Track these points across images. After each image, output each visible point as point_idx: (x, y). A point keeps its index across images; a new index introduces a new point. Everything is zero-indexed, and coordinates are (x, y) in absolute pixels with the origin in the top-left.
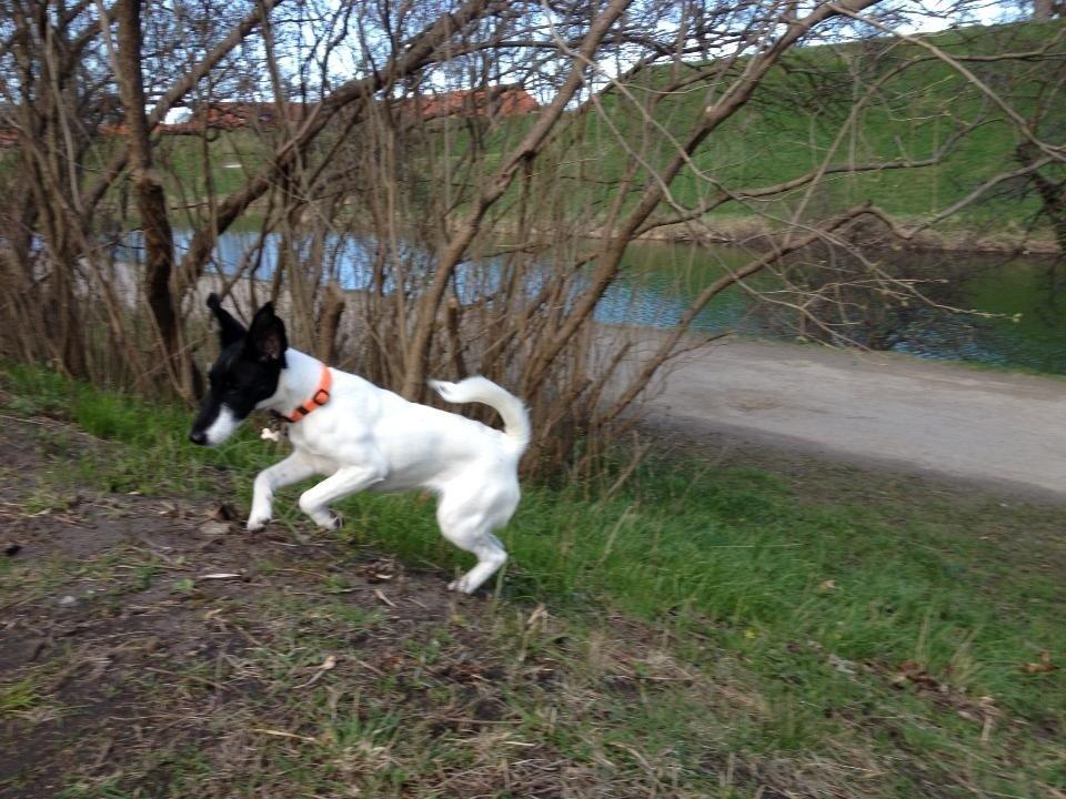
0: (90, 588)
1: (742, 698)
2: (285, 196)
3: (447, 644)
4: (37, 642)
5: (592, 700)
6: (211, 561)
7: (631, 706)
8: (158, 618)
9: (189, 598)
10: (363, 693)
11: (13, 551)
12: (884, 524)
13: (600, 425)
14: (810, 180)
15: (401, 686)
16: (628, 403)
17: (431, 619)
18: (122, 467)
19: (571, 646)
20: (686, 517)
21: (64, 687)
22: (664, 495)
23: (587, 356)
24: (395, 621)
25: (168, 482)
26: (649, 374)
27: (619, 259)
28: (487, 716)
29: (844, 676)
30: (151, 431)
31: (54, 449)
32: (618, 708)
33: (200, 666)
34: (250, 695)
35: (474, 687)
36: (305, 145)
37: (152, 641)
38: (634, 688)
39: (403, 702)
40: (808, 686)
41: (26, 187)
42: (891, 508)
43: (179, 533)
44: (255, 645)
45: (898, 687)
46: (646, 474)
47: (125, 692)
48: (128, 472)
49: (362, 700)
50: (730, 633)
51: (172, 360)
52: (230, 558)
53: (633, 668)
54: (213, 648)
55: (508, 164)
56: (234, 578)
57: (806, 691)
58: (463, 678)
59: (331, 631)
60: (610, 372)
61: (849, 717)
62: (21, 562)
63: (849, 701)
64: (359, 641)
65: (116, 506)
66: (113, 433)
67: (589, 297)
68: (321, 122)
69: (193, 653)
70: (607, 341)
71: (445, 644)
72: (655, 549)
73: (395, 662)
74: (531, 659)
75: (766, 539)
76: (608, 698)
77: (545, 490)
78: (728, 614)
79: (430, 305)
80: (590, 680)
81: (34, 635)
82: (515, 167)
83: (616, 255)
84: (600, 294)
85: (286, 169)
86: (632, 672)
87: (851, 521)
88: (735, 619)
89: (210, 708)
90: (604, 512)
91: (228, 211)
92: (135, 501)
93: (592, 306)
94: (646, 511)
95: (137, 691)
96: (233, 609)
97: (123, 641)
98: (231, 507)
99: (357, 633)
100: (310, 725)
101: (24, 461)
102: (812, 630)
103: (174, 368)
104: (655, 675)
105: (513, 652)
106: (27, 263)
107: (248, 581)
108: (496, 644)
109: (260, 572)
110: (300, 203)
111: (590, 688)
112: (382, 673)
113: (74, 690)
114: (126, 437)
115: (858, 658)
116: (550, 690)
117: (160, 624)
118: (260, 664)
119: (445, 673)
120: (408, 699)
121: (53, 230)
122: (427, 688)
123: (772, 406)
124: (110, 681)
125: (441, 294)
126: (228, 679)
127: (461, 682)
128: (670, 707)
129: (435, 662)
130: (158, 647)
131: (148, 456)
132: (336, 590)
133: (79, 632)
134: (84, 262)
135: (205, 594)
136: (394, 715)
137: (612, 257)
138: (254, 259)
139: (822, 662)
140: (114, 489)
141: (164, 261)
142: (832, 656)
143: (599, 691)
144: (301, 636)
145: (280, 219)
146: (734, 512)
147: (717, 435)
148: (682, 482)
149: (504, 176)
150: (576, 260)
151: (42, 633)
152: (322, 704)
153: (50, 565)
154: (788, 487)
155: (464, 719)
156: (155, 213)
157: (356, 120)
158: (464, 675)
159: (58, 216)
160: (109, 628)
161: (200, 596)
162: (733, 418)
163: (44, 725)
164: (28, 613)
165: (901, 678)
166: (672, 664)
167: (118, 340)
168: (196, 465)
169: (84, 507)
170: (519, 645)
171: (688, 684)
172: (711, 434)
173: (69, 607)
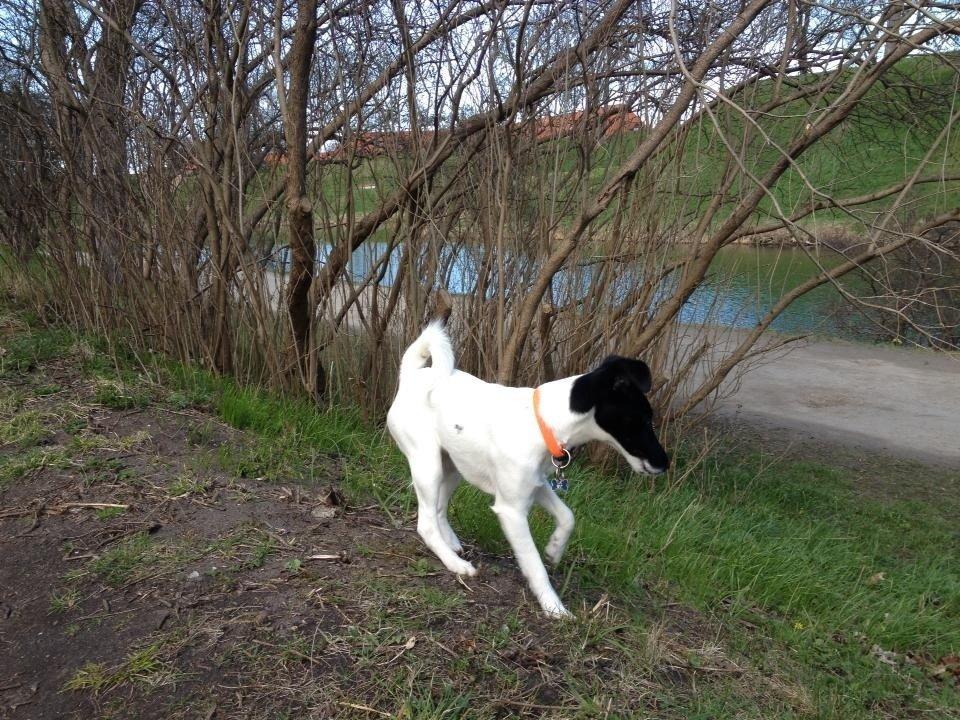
0: (215, 565)
1: (787, 689)
2: (411, 217)
3: (517, 629)
4: (164, 612)
5: (646, 689)
6: (318, 543)
7: (682, 696)
8: (268, 594)
9: (295, 576)
10: (438, 672)
11: (154, 530)
12: (941, 519)
13: (672, 420)
14: (900, 190)
15: (471, 667)
16: (700, 400)
17: (504, 604)
18: (252, 455)
19: (631, 636)
20: (747, 508)
21: (182, 654)
22: (728, 486)
23: (666, 356)
24: (472, 604)
25: (289, 469)
26: (724, 373)
27: (705, 268)
28: (548, 701)
29: (886, 668)
30: (280, 423)
31: (199, 439)
32: (668, 698)
33: (299, 641)
34: (338, 670)
35: (538, 671)
36: (433, 172)
37: (261, 615)
38: (685, 678)
39: (473, 684)
40: (851, 677)
41: (201, 211)
42: (949, 504)
43: (295, 516)
44: (348, 623)
45: (937, 678)
46: (712, 466)
47: (233, 662)
48: (258, 460)
49: (437, 680)
50: (779, 622)
51: (302, 361)
52: (334, 540)
53: (685, 657)
54: (312, 624)
55: (611, 184)
56: (336, 559)
57: (848, 683)
58: (529, 663)
59: (414, 612)
60: (687, 370)
61: (888, 709)
62: (160, 539)
63: (890, 694)
64: (438, 623)
65: (244, 491)
66: (248, 424)
67: (673, 303)
68: (448, 151)
69: (294, 628)
70: (687, 341)
71: (514, 630)
72: (715, 540)
73: (469, 645)
74: (591, 648)
75: (823, 531)
76: (660, 687)
77: (615, 480)
78: (779, 604)
79: (527, 311)
80: (645, 670)
81: (162, 606)
82: (617, 186)
83: (704, 263)
84: (684, 300)
85: (414, 193)
86: (684, 662)
87: (908, 516)
88: (786, 609)
89: (303, 680)
90: (668, 502)
91: (363, 231)
92: (259, 486)
93: (676, 311)
94: (707, 502)
95: (242, 661)
96: (332, 589)
97: (236, 615)
98: (339, 494)
99: (437, 616)
100: (388, 701)
101: (172, 448)
102: (859, 621)
103: (303, 366)
104: (706, 664)
105: (576, 641)
106: (193, 275)
107: (348, 562)
108: (562, 631)
109: (358, 554)
110: (423, 222)
111: (644, 677)
112: (456, 655)
113: (190, 657)
114: (259, 428)
115: (901, 649)
116: (607, 678)
117: (269, 600)
118: (350, 641)
119: (513, 658)
120: (477, 681)
121: (219, 248)
122: (495, 671)
123: (841, 402)
124: (220, 652)
125: (539, 301)
126: (321, 653)
127: (526, 667)
128: (718, 699)
129: (505, 646)
130: (265, 621)
131: (275, 445)
132: (422, 573)
133: (201, 604)
134: (240, 275)
135: (310, 573)
136: (464, 696)
137: (699, 265)
138: (379, 271)
139: (865, 652)
140: (244, 475)
141: (306, 274)
142: (876, 647)
143: (652, 679)
144: (387, 616)
145: (405, 237)
146: (794, 504)
147: (782, 431)
148: (747, 474)
149: (606, 195)
150: (664, 268)
151: (170, 605)
152: (401, 682)
153: (183, 543)
154: (849, 482)
155: (526, 703)
156: (304, 235)
157: (479, 148)
158: (529, 660)
159: (224, 237)
160: (225, 602)
161: (305, 575)
162: (801, 414)
163: (161, 689)
164: (160, 586)
165: (941, 670)
166: (722, 655)
167: (261, 342)
168: (313, 453)
169: (217, 492)
170: (582, 634)
171: (738, 675)
172: (779, 429)
173: (194, 580)
